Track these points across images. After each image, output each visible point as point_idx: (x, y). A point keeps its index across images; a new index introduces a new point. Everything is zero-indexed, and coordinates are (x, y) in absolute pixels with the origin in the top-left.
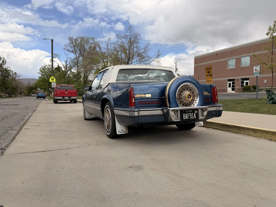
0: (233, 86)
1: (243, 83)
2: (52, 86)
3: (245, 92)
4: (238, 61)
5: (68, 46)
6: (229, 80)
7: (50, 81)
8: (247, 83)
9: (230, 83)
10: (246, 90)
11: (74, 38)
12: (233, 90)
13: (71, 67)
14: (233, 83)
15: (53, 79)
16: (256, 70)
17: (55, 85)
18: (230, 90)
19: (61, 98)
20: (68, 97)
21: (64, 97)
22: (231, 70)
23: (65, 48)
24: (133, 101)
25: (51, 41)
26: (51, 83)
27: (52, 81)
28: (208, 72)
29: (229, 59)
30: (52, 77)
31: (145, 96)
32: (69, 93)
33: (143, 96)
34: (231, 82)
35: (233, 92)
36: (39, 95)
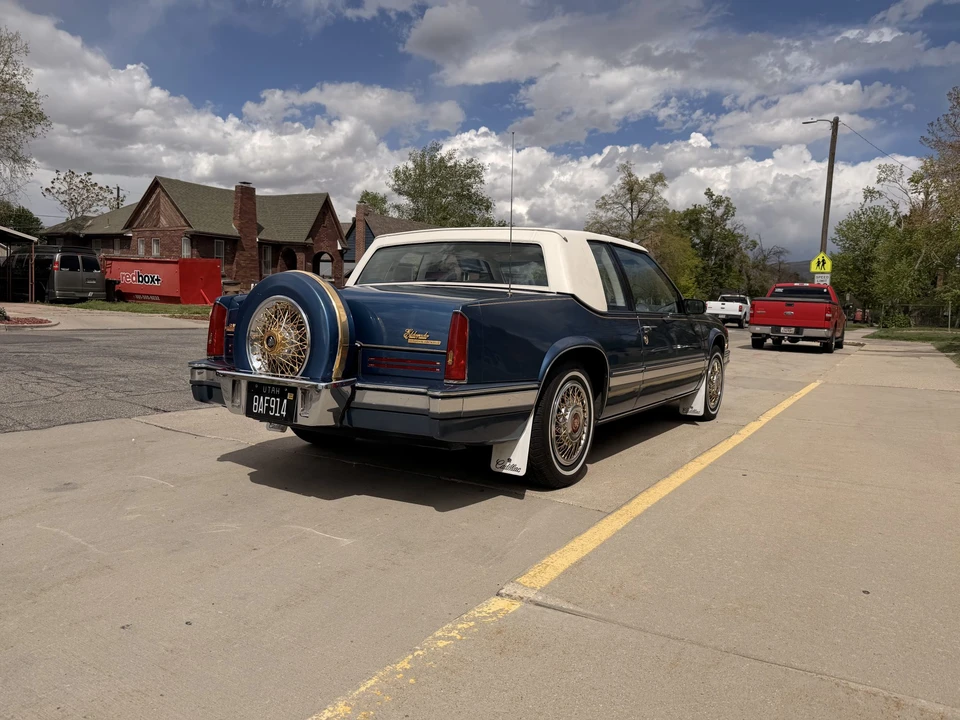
7: (813, 267)
15: (824, 263)
19: (768, 330)
20: (793, 329)
30: (821, 256)
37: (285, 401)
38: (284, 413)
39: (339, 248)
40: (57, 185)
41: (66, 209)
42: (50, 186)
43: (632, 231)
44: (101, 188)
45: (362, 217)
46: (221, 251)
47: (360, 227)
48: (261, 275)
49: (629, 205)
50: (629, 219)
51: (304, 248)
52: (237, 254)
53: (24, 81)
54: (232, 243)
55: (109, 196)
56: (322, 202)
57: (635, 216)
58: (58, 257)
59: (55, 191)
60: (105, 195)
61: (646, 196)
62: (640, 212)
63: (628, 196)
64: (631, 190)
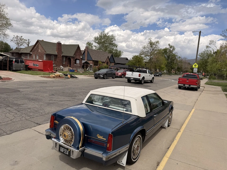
2: (194, 71)
19: (182, 85)
20: (188, 85)
25: (199, 33)
27: (195, 67)
30: (195, 64)
37: (68, 151)
38: (68, 154)
39: (81, 57)
40: (14, 39)
41: (16, 45)
42: (12, 39)
43: (151, 54)
44: (24, 40)
45: (87, 49)
46: (53, 58)
47: (86, 52)
48: (62, 64)
49: (150, 48)
50: (150, 51)
51: (73, 57)
52: (57, 59)
53: (6, 16)
54: (56, 56)
55: (27, 42)
56: (77, 47)
57: (152, 50)
58: (14, 60)
59: (14, 40)
60: (26, 41)
61: (154, 46)
62: (153, 50)
63: (150, 46)
64: (151, 44)
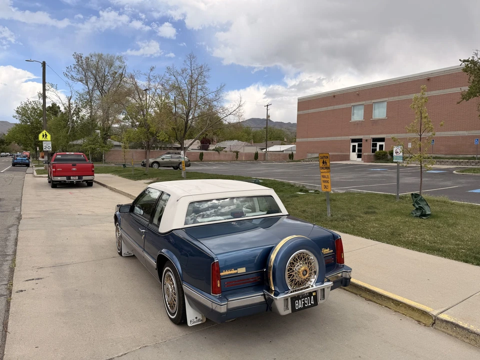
0: (359, 151)
1: (374, 145)
2: (44, 148)
3: (378, 161)
4: (369, 111)
5: (73, 70)
6: (353, 141)
7: (41, 138)
8: (381, 146)
9: (355, 146)
10: (379, 159)
11: (84, 56)
12: (359, 156)
13: (79, 108)
14: (360, 145)
15: (46, 136)
16: (397, 152)
17: (50, 146)
18: (354, 156)
19: (64, 178)
20: (77, 177)
21: (69, 178)
22: (357, 124)
23: (67, 73)
24: (219, 285)
25: (41, 65)
26: (42, 141)
27: (43, 139)
28: (323, 163)
29: (354, 106)
30: (44, 132)
31: (236, 271)
32: (79, 170)
33: (233, 272)
34: (356, 144)
35: (360, 159)
36: (16, 159)
37: (312, 297)
